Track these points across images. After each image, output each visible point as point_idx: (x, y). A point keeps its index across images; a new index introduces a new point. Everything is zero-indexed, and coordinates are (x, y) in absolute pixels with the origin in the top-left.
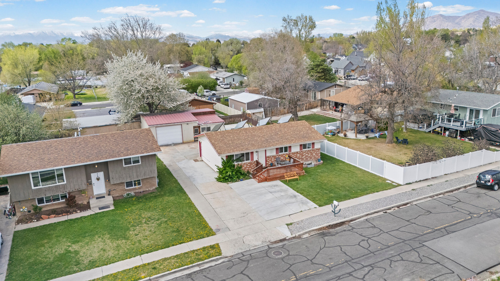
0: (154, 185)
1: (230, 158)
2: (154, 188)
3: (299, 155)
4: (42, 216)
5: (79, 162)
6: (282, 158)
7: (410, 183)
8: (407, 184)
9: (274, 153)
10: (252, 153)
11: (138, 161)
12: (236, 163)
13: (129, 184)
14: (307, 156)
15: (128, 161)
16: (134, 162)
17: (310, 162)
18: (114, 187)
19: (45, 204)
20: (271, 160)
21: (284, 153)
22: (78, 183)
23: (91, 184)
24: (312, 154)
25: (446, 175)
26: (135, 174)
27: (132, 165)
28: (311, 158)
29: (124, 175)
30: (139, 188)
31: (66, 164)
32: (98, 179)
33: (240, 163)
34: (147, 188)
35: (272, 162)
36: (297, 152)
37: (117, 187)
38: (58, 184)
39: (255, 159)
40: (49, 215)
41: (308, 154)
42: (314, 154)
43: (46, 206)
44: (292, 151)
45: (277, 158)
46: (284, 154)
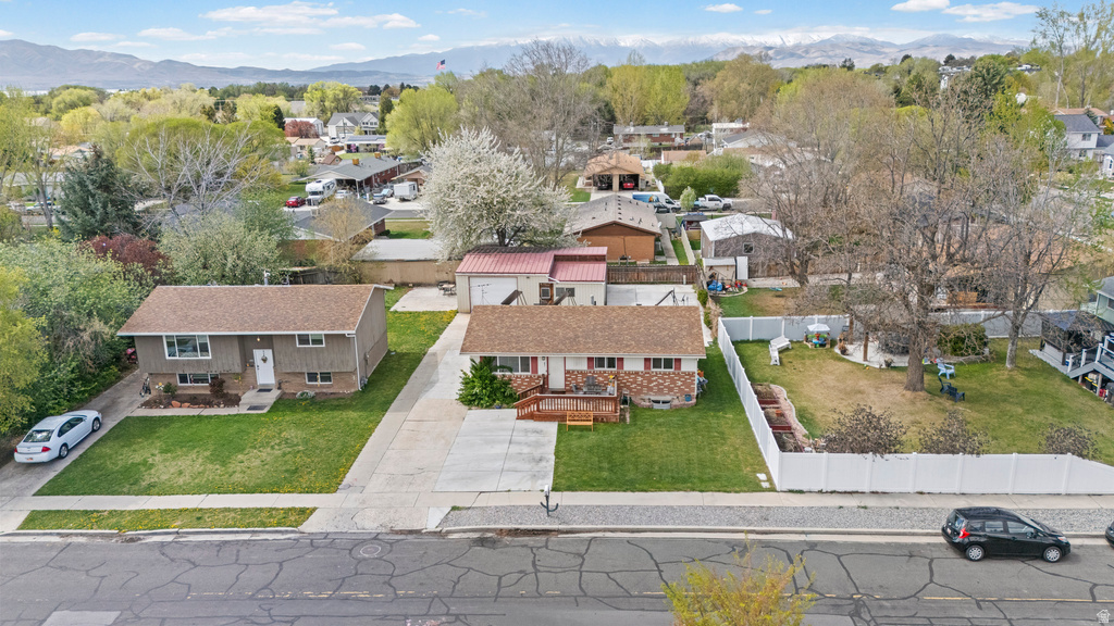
0: (353, 385)
1: (488, 362)
2: (353, 390)
3: (640, 379)
4: (173, 402)
5: (229, 329)
6: (601, 379)
7: (801, 492)
8: (791, 491)
9: (584, 366)
10: (535, 359)
11: (320, 342)
12: (498, 374)
13: (312, 377)
14: (662, 384)
15: (304, 339)
16: (315, 342)
17: (668, 398)
18: (287, 378)
19: (189, 384)
20: (575, 379)
21: (606, 369)
22: (230, 361)
23: (252, 365)
24: (673, 381)
25: (921, 493)
26: (315, 362)
27: (311, 346)
28: (671, 390)
29: (298, 361)
30: (329, 387)
31: (211, 331)
32: (265, 360)
33: (508, 373)
34: (341, 388)
35: (577, 383)
36: (637, 373)
37: (291, 378)
38: (200, 358)
39: (542, 370)
40: (182, 402)
41: (664, 380)
42: (679, 383)
43: (191, 388)
44: (625, 369)
45: (588, 377)
46: (605, 372)
